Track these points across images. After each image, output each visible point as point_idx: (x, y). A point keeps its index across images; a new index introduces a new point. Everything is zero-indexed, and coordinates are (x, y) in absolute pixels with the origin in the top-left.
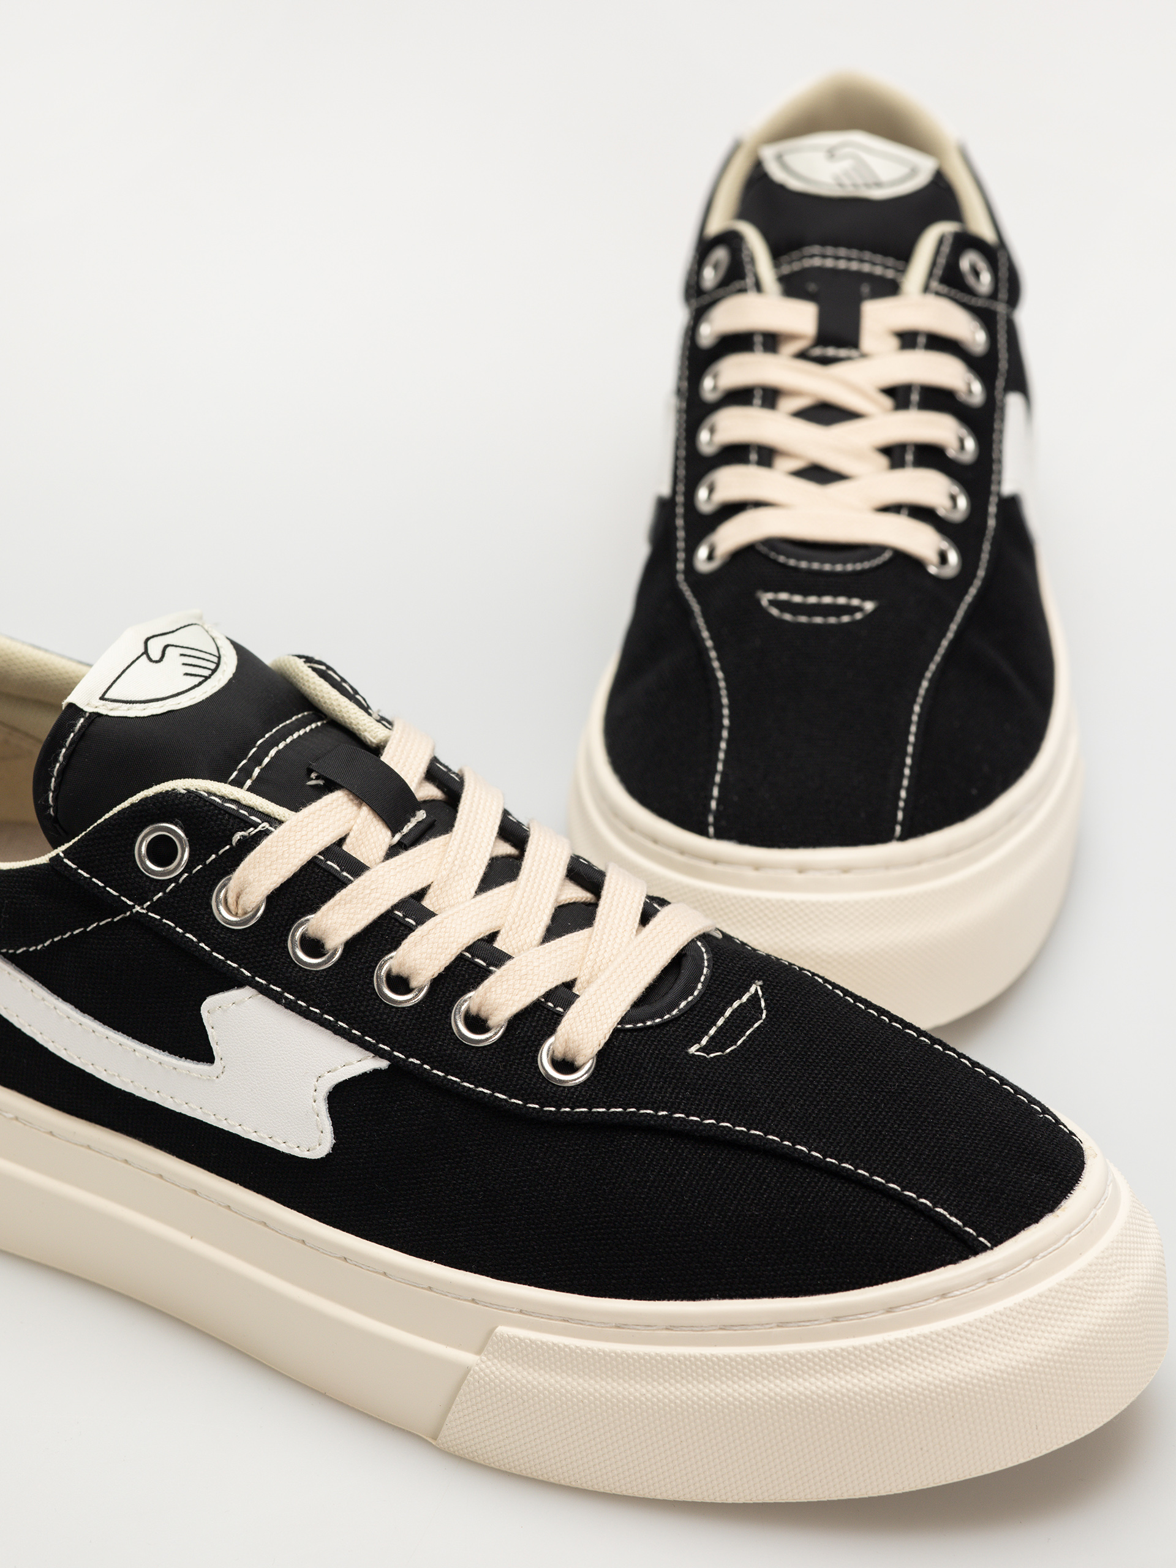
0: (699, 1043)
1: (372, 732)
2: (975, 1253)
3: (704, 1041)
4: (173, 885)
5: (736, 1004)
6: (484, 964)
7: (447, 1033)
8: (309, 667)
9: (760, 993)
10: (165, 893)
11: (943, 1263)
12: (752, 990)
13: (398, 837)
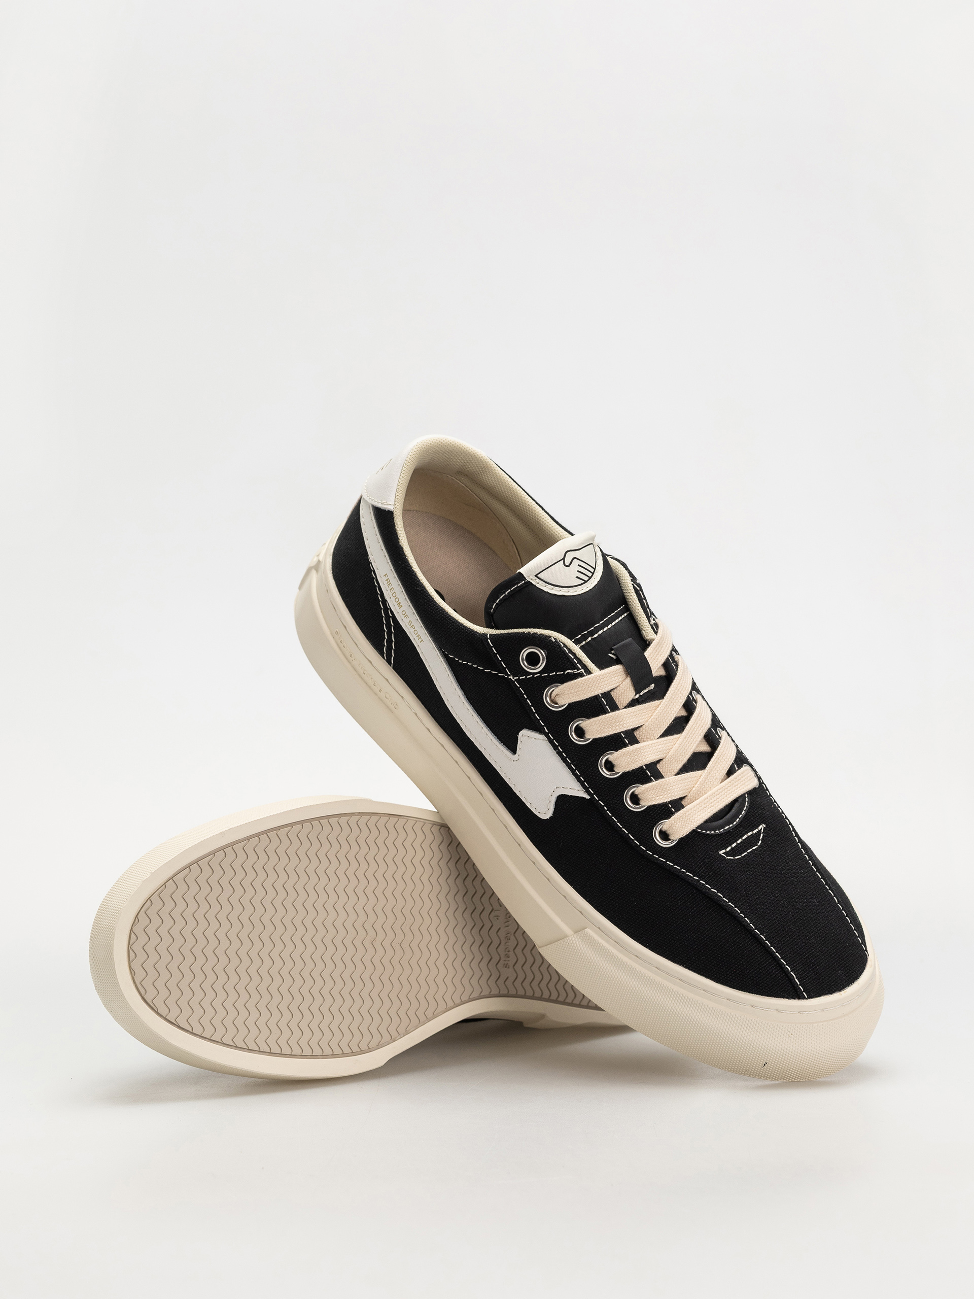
0: (726, 850)
1: (648, 633)
2: (799, 998)
3: (728, 849)
4: (531, 676)
5: (750, 834)
6: (650, 774)
7: (620, 798)
8: (632, 584)
9: (762, 831)
10: (526, 677)
11: (783, 997)
12: (760, 828)
13: (637, 696)
